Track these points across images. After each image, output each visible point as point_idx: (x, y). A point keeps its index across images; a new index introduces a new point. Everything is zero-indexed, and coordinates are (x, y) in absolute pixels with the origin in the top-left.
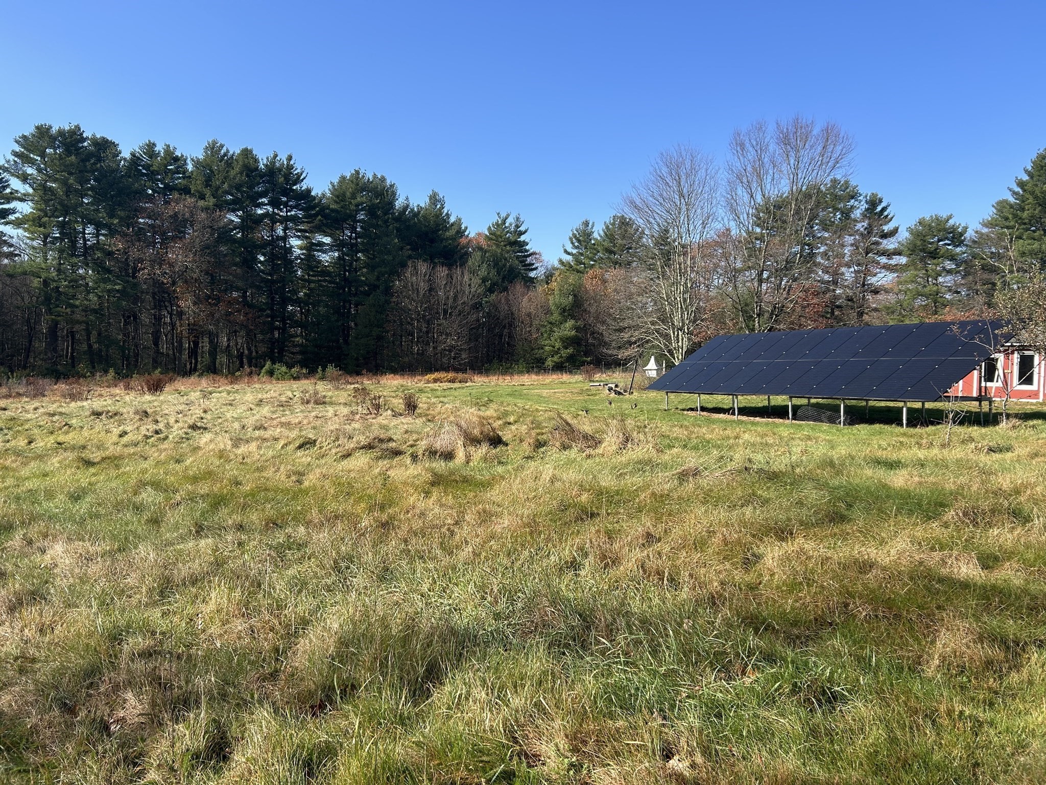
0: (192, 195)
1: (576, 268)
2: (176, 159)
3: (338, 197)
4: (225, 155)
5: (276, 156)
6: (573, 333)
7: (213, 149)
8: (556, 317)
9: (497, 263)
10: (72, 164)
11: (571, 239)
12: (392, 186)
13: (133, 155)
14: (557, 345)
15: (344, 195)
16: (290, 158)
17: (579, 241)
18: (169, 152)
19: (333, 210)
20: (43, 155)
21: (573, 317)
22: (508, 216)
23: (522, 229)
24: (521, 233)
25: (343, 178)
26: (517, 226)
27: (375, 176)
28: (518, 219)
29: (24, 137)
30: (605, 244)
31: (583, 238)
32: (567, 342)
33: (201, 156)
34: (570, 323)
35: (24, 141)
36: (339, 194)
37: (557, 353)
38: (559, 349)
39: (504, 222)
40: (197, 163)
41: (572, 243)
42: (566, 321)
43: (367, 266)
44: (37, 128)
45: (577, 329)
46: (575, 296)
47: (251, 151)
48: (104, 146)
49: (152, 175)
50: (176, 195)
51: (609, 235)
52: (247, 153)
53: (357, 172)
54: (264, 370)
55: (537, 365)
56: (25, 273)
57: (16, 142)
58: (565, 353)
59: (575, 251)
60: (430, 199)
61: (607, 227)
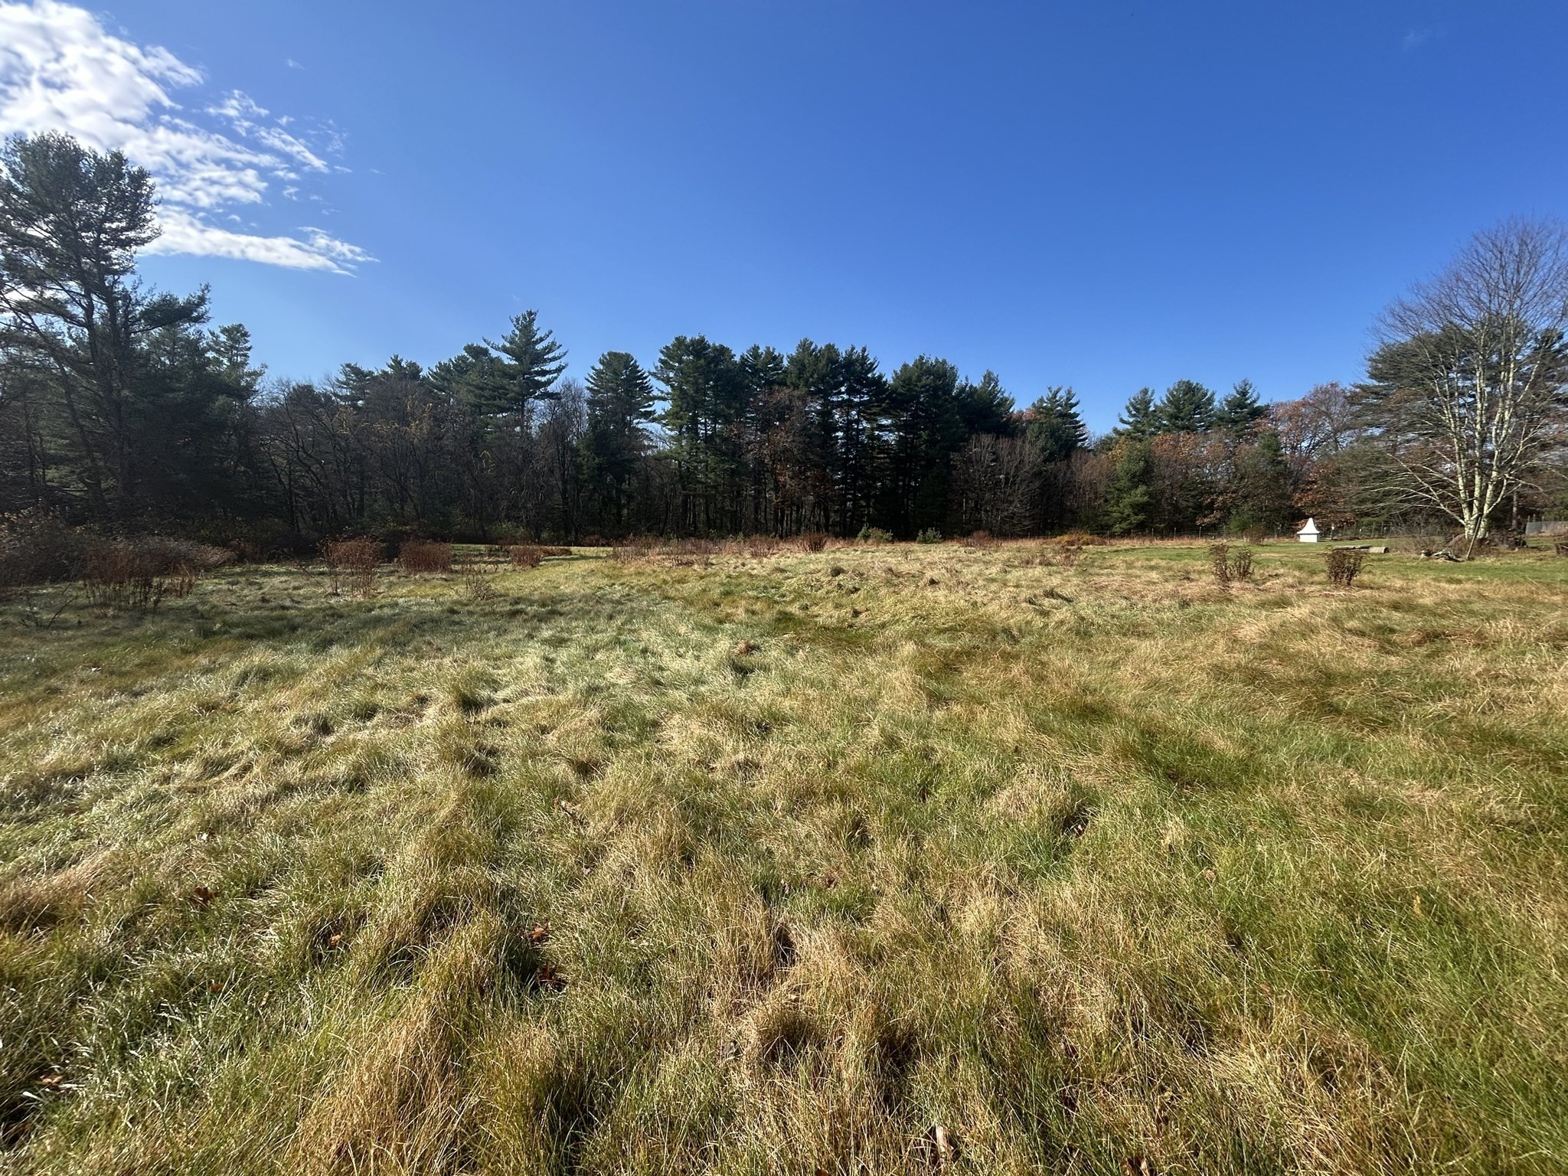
0: (788, 387)
1: (1135, 434)
2: (775, 358)
3: (904, 381)
4: (814, 350)
5: (853, 349)
6: (1146, 498)
7: (805, 346)
8: (1124, 483)
9: (1053, 433)
10: (701, 366)
11: (1127, 408)
12: (953, 368)
13: (742, 357)
14: (1127, 512)
15: (910, 379)
16: (864, 350)
17: (1136, 409)
18: (769, 353)
19: (900, 394)
20: (680, 362)
21: (1144, 483)
22: (1060, 389)
23: (1073, 401)
24: (1073, 406)
25: (905, 366)
26: (1069, 399)
27: (937, 361)
28: (1069, 392)
29: (667, 348)
30: (1168, 409)
31: (1141, 407)
32: (1139, 508)
33: (794, 352)
34: (1142, 489)
35: (667, 351)
36: (907, 378)
37: (1124, 519)
38: (1129, 516)
39: (1055, 396)
40: (792, 360)
41: (1130, 412)
42: (1137, 487)
43: (926, 442)
44: (677, 339)
45: (1150, 495)
46: (1146, 461)
47: (833, 346)
48: (723, 351)
49: (756, 372)
50: (777, 387)
51: (1174, 401)
52: (830, 348)
53: (922, 358)
54: (860, 534)
55: (1103, 530)
56: (667, 457)
57: (662, 352)
58: (1134, 519)
59: (1131, 420)
60: (985, 377)
61: (1171, 394)
